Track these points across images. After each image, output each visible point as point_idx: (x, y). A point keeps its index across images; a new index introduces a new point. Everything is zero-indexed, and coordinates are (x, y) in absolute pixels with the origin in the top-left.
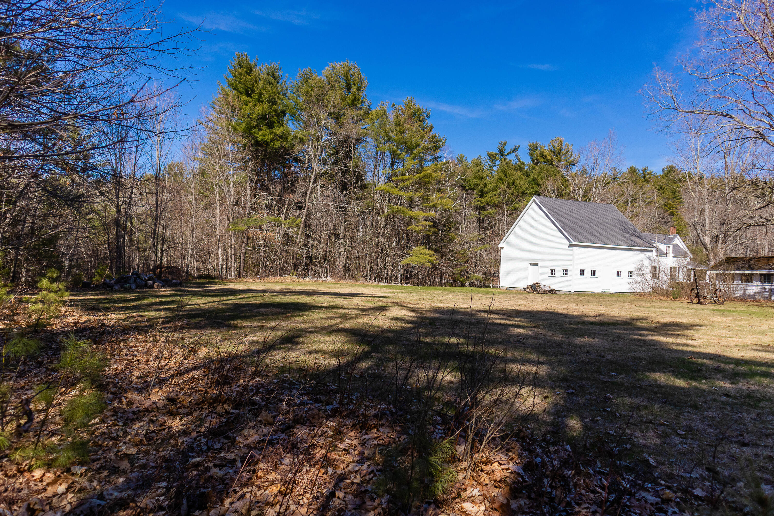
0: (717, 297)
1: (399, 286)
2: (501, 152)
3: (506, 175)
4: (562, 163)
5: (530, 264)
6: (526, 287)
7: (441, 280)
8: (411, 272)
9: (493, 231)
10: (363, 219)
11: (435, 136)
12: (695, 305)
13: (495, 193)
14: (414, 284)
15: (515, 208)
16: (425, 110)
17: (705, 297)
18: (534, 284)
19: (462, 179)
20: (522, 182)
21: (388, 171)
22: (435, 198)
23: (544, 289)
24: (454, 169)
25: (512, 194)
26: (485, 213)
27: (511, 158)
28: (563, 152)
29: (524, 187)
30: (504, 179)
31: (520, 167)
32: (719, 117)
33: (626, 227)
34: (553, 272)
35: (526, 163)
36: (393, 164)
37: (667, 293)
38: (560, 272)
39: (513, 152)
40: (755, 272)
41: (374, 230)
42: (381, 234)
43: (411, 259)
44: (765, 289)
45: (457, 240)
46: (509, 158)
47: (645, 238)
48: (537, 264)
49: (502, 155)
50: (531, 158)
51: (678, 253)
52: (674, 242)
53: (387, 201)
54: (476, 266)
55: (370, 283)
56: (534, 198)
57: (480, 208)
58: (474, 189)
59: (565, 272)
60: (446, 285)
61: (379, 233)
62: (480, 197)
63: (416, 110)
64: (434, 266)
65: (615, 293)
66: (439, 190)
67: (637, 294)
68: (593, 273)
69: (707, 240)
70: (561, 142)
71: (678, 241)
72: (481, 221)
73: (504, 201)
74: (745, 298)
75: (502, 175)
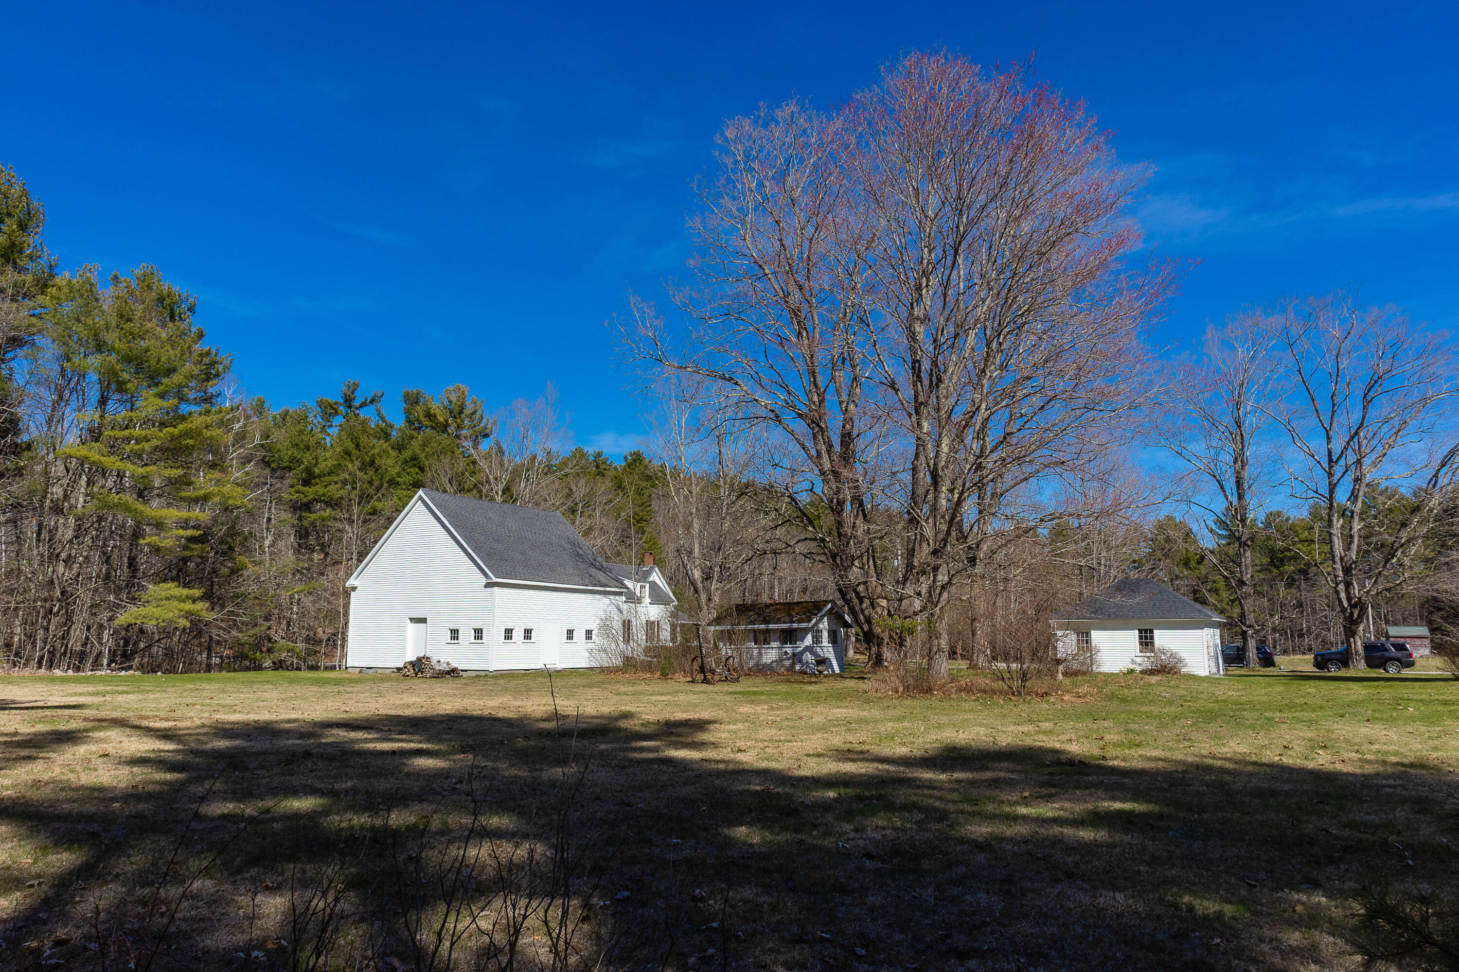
0: (728, 671)
1: (107, 675)
2: (348, 401)
3: (357, 446)
4: (464, 432)
5: (411, 620)
6: (401, 665)
7: (209, 657)
8: (136, 643)
9: (327, 554)
10: (14, 521)
11: (208, 353)
12: (699, 685)
13: (335, 478)
14: (141, 668)
15: (375, 510)
16: (184, 295)
17: (713, 672)
18: (419, 660)
19: (262, 446)
20: (390, 461)
21: (91, 415)
22: (204, 482)
23: (437, 668)
24: (245, 426)
25: (370, 483)
26: (313, 517)
27: (367, 414)
28: (467, 411)
29: (393, 472)
30: (355, 452)
31: (386, 433)
32: (720, 382)
33: (580, 552)
34: (455, 634)
35: (397, 426)
36: (103, 402)
37: (650, 667)
38: (466, 635)
39: (372, 401)
40: (771, 626)
41: (44, 549)
42: (63, 556)
43: (143, 611)
44: (786, 653)
45: (251, 570)
46: (363, 414)
47: (611, 572)
48: (423, 620)
49: (350, 407)
50: (407, 417)
51: (657, 597)
52: (651, 579)
53: (84, 484)
54: (288, 625)
55: (27, 672)
56: (421, 492)
57: (302, 507)
58: (290, 469)
59: (479, 633)
60: (221, 668)
61: (58, 556)
62: (304, 486)
63: (165, 293)
64: (197, 628)
65: (565, 670)
66: (213, 466)
67: (602, 670)
68: (528, 634)
69: (697, 574)
70: (463, 392)
71: (656, 577)
72: (303, 534)
73: (352, 496)
74: (762, 670)
75: (351, 446)
